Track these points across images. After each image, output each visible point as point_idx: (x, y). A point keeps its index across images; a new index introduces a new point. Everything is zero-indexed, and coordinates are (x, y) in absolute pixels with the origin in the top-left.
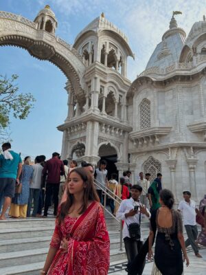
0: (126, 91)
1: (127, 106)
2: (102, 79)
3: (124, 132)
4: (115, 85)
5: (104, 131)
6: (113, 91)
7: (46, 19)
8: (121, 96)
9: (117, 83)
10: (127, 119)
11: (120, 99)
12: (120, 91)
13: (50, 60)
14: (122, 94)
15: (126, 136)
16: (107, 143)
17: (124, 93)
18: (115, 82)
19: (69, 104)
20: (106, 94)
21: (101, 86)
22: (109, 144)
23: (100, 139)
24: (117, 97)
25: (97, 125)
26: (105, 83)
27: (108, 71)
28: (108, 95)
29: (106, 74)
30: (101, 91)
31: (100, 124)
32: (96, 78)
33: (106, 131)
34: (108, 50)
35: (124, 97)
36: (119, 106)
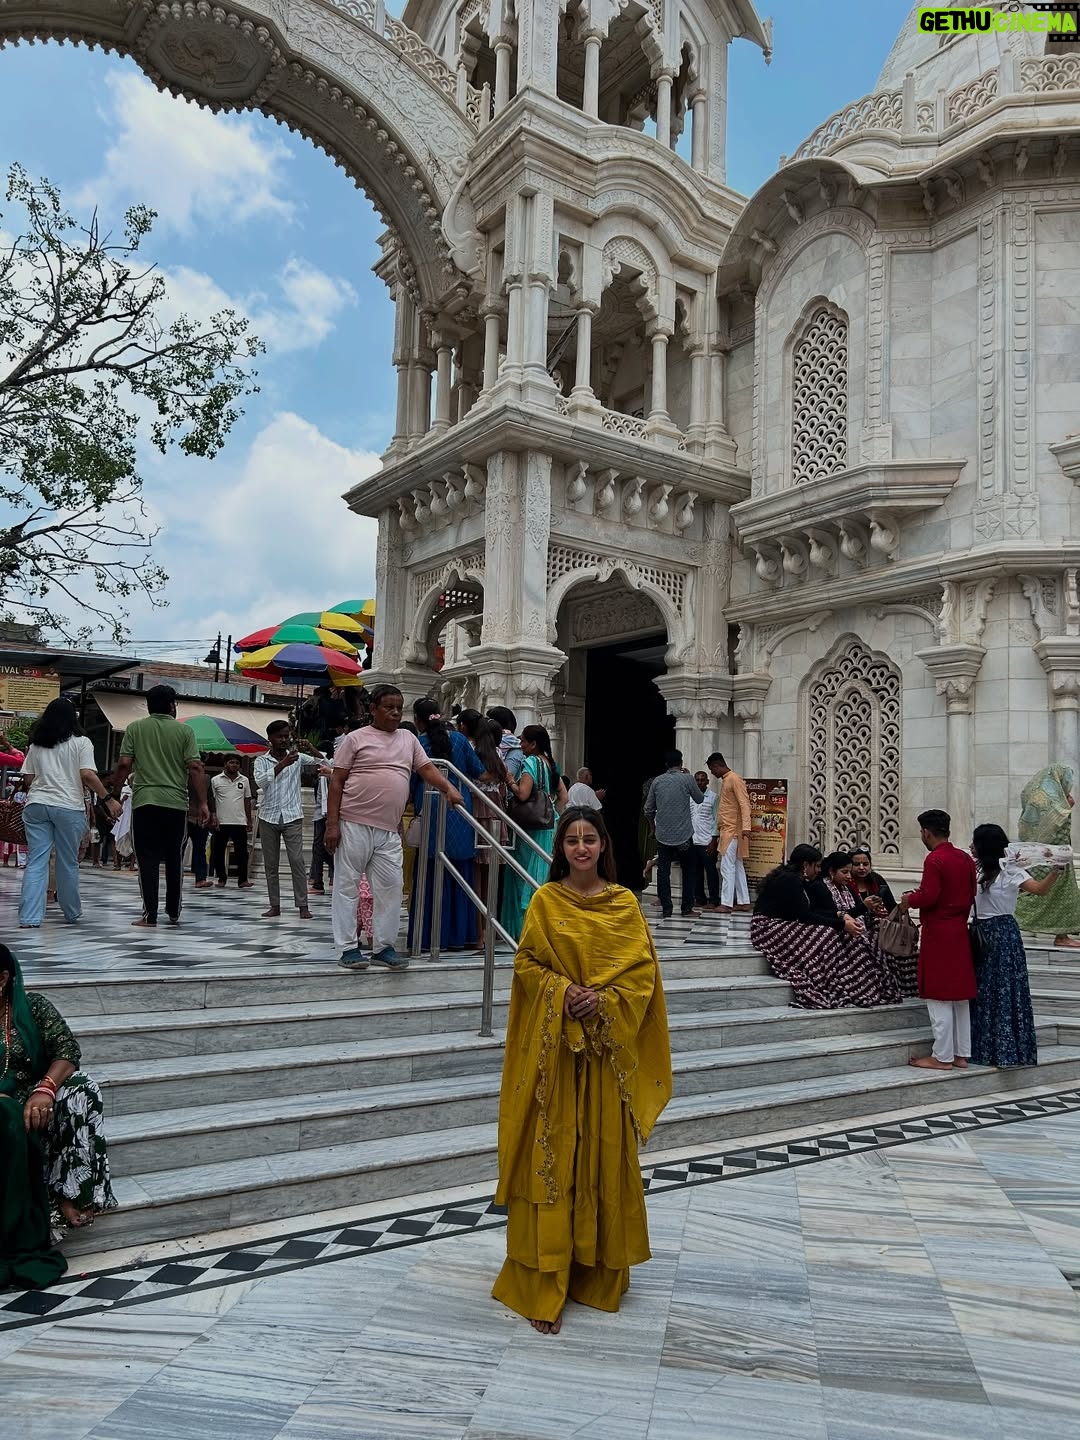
0: (712, 261)
1: (726, 353)
2: (568, 196)
3: (705, 504)
4: (653, 227)
6: (636, 262)
8: (692, 294)
9: (660, 215)
10: (727, 430)
11: (680, 315)
12: (680, 262)
13: (267, 108)
14: (687, 280)
16: (604, 573)
17: (704, 273)
18: (649, 208)
19: (403, 363)
20: (593, 283)
21: (564, 241)
22: (617, 575)
23: (561, 552)
24: (661, 302)
25: (540, 477)
26: (590, 222)
27: (606, 144)
28: (607, 294)
29: (589, 164)
30: (565, 270)
31: (563, 465)
32: (528, 197)
33: (599, 507)
34: (601, 14)
35: (708, 296)
36: (680, 349)
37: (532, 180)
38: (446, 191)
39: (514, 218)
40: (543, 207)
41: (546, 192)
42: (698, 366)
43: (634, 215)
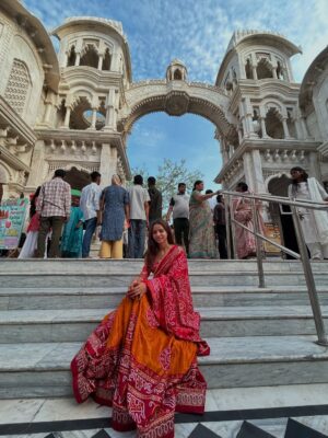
0: (297, 99)
1: (305, 118)
2: (254, 97)
3: (307, 153)
4: (277, 97)
5: (270, 160)
6: (274, 106)
7: (173, 69)
8: (291, 109)
9: (278, 94)
10: (309, 134)
11: (289, 115)
12: (287, 102)
13: (189, 112)
14: (289, 106)
15: (313, 157)
16: (280, 175)
17: (294, 103)
18: (275, 93)
19: (222, 152)
20: (263, 113)
21: (254, 107)
22: (283, 176)
23: (266, 172)
24: (283, 113)
25: (256, 154)
26: (259, 101)
27: (260, 83)
28: (267, 115)
29: (258, 88)
30: (255, 112)
31: (262, 151)
32: (243, 100)
33: (274, 160)
34: (255, 62)
35: (296, 108)
36: (290, 122)
37: (243, 96)
38: (225, 111)
39: (241, 104)
40: (248, 100)
41: (248, 97)
42: (297, 125)
43: (272, 96)
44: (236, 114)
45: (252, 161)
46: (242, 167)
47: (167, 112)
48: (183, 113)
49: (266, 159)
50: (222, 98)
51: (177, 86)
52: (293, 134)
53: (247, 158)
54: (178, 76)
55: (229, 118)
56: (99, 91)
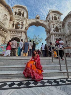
0: (62, 24)
1: (63, 28)
2: (53, 24)
3: (63, 36)
4: (58, 24)
5: (56, 37)
6: (57, 26)
7: (37, 17)
9: (58, 23)
10: (64, 32)
11: (60, 28)
12: (60, 25)
13: (40, 26)
14: (60, 26)
15: (64, 36)
17: (61, 25)
18: (57, 23)
19: (47, 34)
20: (55, 27)
23: (55, 39)
24: (59, 27)
25: (53, 35)
26: (54, 24)
27: (54, 21)
30: (53, 27)
31: (55, 35)
32: (51, 24)
33: (57, 37)
34: (54, 16)
36: (60, 29)
38: (47, 26)
39: (51, 25)
41: (52, 24)
42: (61, 30)
43: (57, 24)
44: (50, 27)
45: (52, 37)
46: (50, 38)
47: (35, 25)
48: (39, 26)
49: (55, 37)
50: (47, 23)
51: (38, 20)
52: (61, 31)
53: (51, 36)
54: (38, 18)
55: (48, 28)
56: (21, 21)
